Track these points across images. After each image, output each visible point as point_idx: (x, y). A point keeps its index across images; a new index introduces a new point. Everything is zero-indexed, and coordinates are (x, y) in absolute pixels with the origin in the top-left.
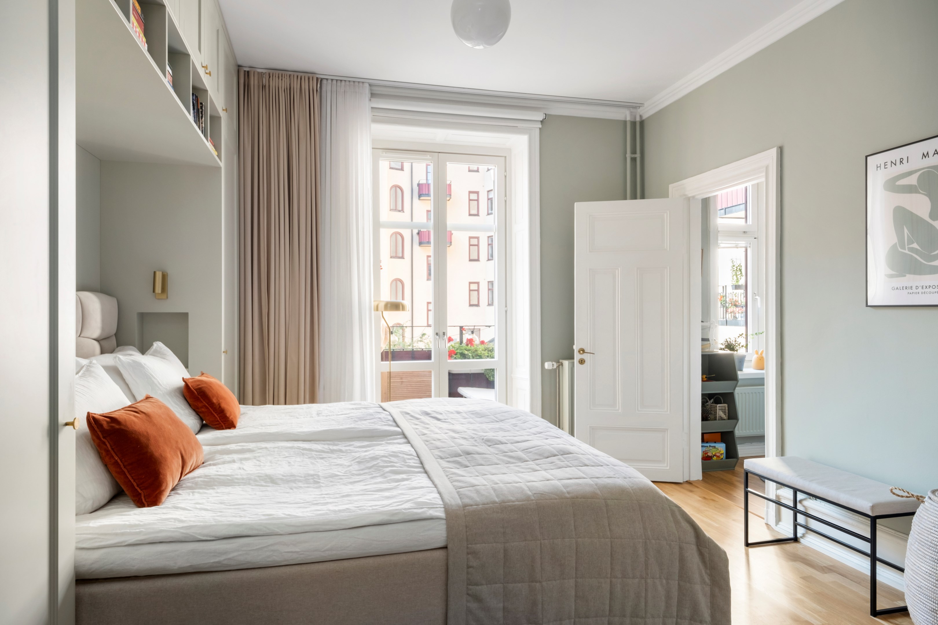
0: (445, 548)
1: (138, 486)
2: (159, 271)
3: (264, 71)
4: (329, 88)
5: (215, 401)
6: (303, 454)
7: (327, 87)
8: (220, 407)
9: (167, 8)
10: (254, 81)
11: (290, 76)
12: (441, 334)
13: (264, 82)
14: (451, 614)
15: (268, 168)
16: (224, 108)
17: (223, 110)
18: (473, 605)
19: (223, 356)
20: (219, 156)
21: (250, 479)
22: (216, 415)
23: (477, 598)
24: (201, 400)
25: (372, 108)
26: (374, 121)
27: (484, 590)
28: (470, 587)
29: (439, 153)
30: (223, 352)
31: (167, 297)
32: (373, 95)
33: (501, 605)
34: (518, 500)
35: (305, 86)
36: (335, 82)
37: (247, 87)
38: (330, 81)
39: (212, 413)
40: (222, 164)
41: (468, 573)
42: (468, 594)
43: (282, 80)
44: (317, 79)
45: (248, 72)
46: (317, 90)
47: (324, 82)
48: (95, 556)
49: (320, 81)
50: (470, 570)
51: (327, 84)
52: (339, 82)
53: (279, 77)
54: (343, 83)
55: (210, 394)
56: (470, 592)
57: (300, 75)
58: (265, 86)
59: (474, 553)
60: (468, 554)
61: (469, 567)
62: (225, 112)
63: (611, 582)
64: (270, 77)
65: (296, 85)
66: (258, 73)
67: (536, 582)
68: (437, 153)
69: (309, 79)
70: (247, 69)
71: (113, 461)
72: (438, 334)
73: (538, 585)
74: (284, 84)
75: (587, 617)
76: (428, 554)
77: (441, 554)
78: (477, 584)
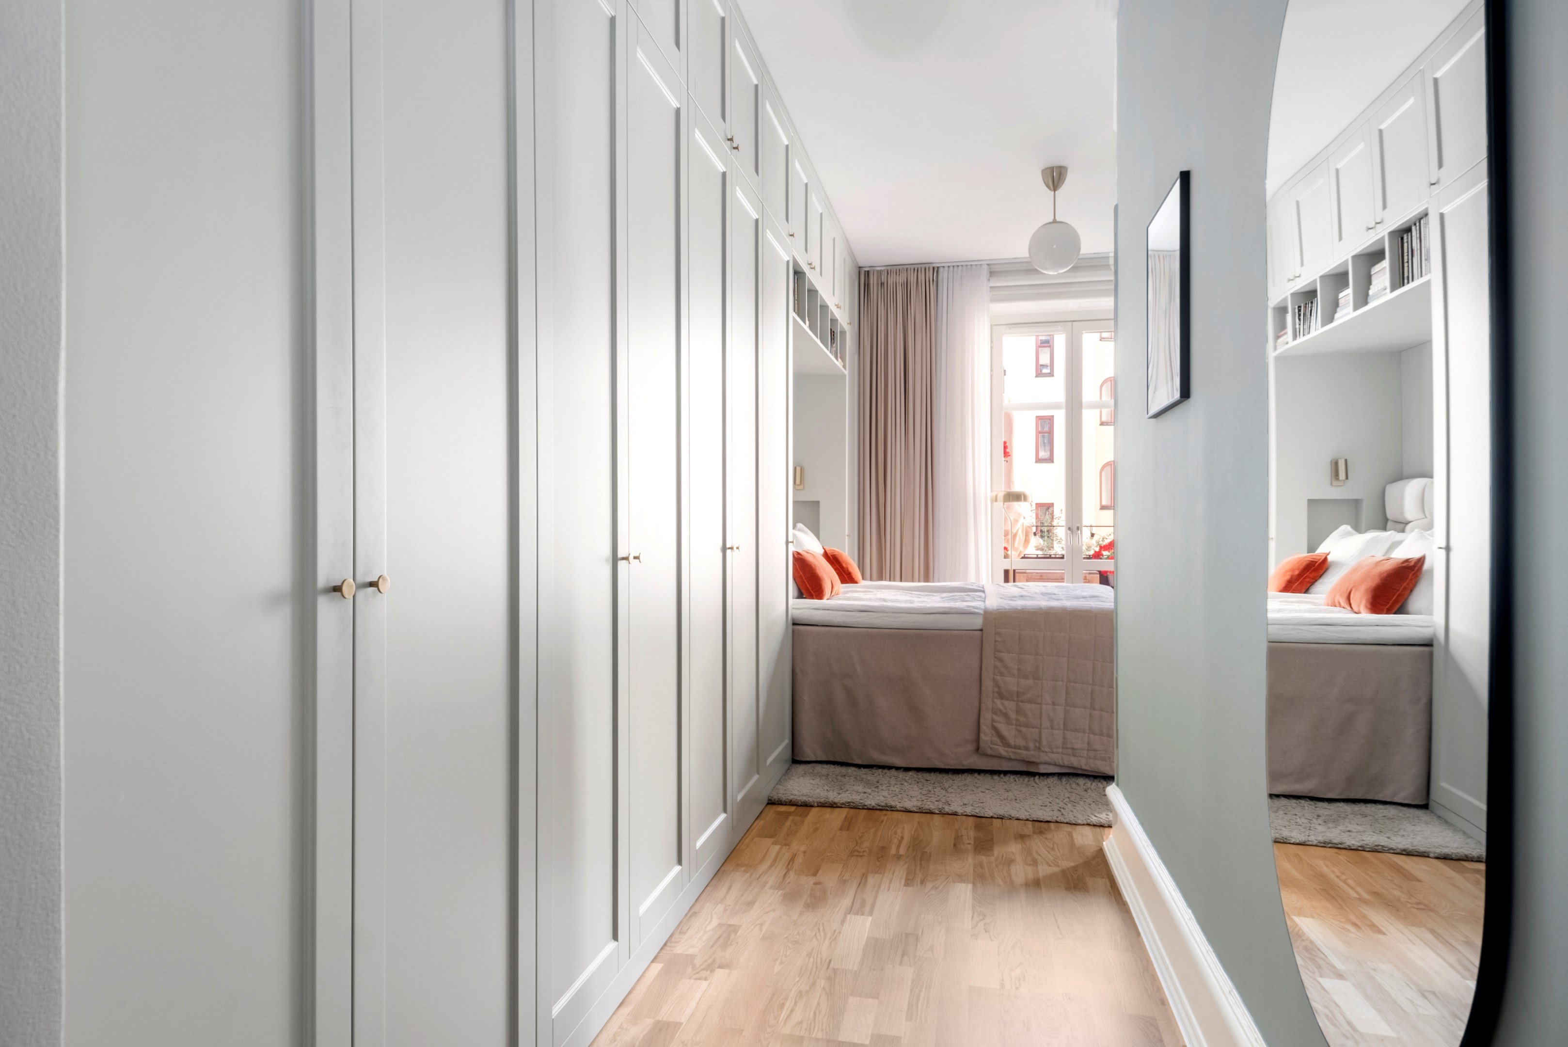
0: (981, 630)
1: (812, 590)
2: (799, 466)
3: (882, 268)
4: (945, 276)
5: (844, 565)
6: (906, 595)
7: (943, 275)
8: (848, 570)
9: (819, 292)
10: (873, 280)
11: (907, 269)
12: (1075, 528)
13: (883, 279)
14: (983, 666)
15: (886, 357)
16: (849, 322)
17: (848, 324)
18: (998, 664)
19: (847, 538)
20: (844, 367)
21: (871, 599)
22: (846, 576)
23: (1000, 660)
24: (836, 564)
25: (991, 287)
26: (994, 300)
27: (1005, 656)
28: (996, 653)
29: (1074, 321)
30: (847, 535)
31: (804, 488)
32: (992, 274)
33: (1016, 667)
34: (1032, 609)
35: (922, 277)
36: (951, 268)
37: (867, 286)
38: (946, 268)
39: (842, 573)
40: (846, 372)
41: (995, 645)
42: (995, 657)
43: (899, 275)
44: (934, 268)
45: (868, 271)
46: (933, 280)
47: (941, 270)
48: (799, 612)
49: (936, 270)
50: (996, 643)
51: (943, 272)
52: (956, 268)
53: (896, 273)
54: (960, 268)
55: (841, 560)
56: (996, 656)
57: (916, 266)
58: (884, 283)
59: (999, 634)
60: (995, 634)
61: (996, 641)
62: (849, 325)
63: (1094, 663)
64: (888, 274)
65: (913, 279)
66: (877, 271)
67: (1040, 655)
68: (1071, 323)
69: (925, 269)
70: (867, 269)
71: (799, 575)
72: (1071, 528)
73: (1040, 657)
74: (901, 279)
75: (1076, 683)
76: (971, 632)
77: (979, 633)
78: (1000, 652)
